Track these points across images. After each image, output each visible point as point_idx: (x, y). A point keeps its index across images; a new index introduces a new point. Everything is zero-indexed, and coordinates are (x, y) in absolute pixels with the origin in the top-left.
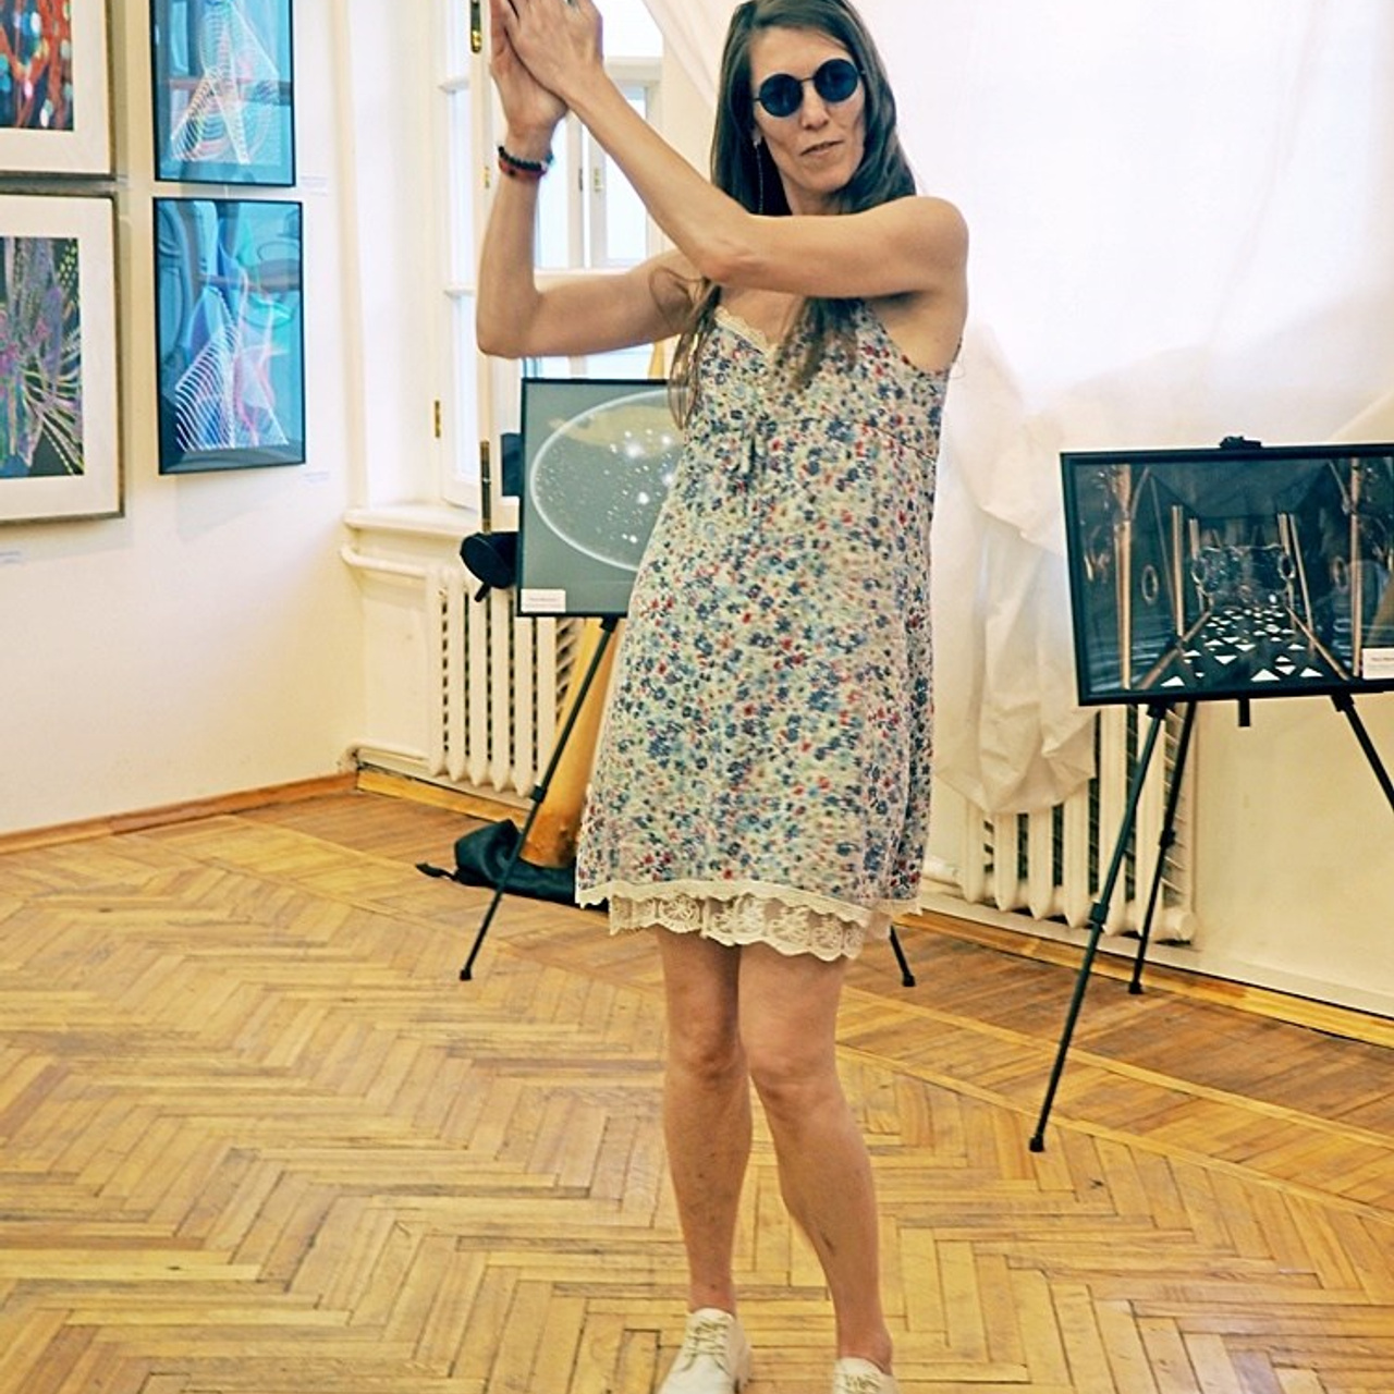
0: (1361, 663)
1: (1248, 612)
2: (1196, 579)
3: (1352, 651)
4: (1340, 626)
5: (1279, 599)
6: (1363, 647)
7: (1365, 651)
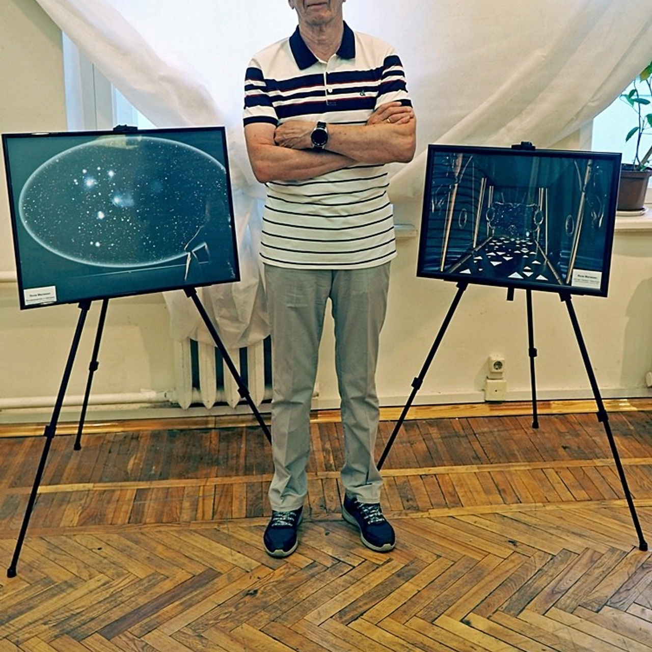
0: (571, 276)
1: (513, 240)
2: (487, 219)
3: (568, 269)
4: (563, 254)
5: (531, 235)
6: (574, 268)
7: (574, 270)
